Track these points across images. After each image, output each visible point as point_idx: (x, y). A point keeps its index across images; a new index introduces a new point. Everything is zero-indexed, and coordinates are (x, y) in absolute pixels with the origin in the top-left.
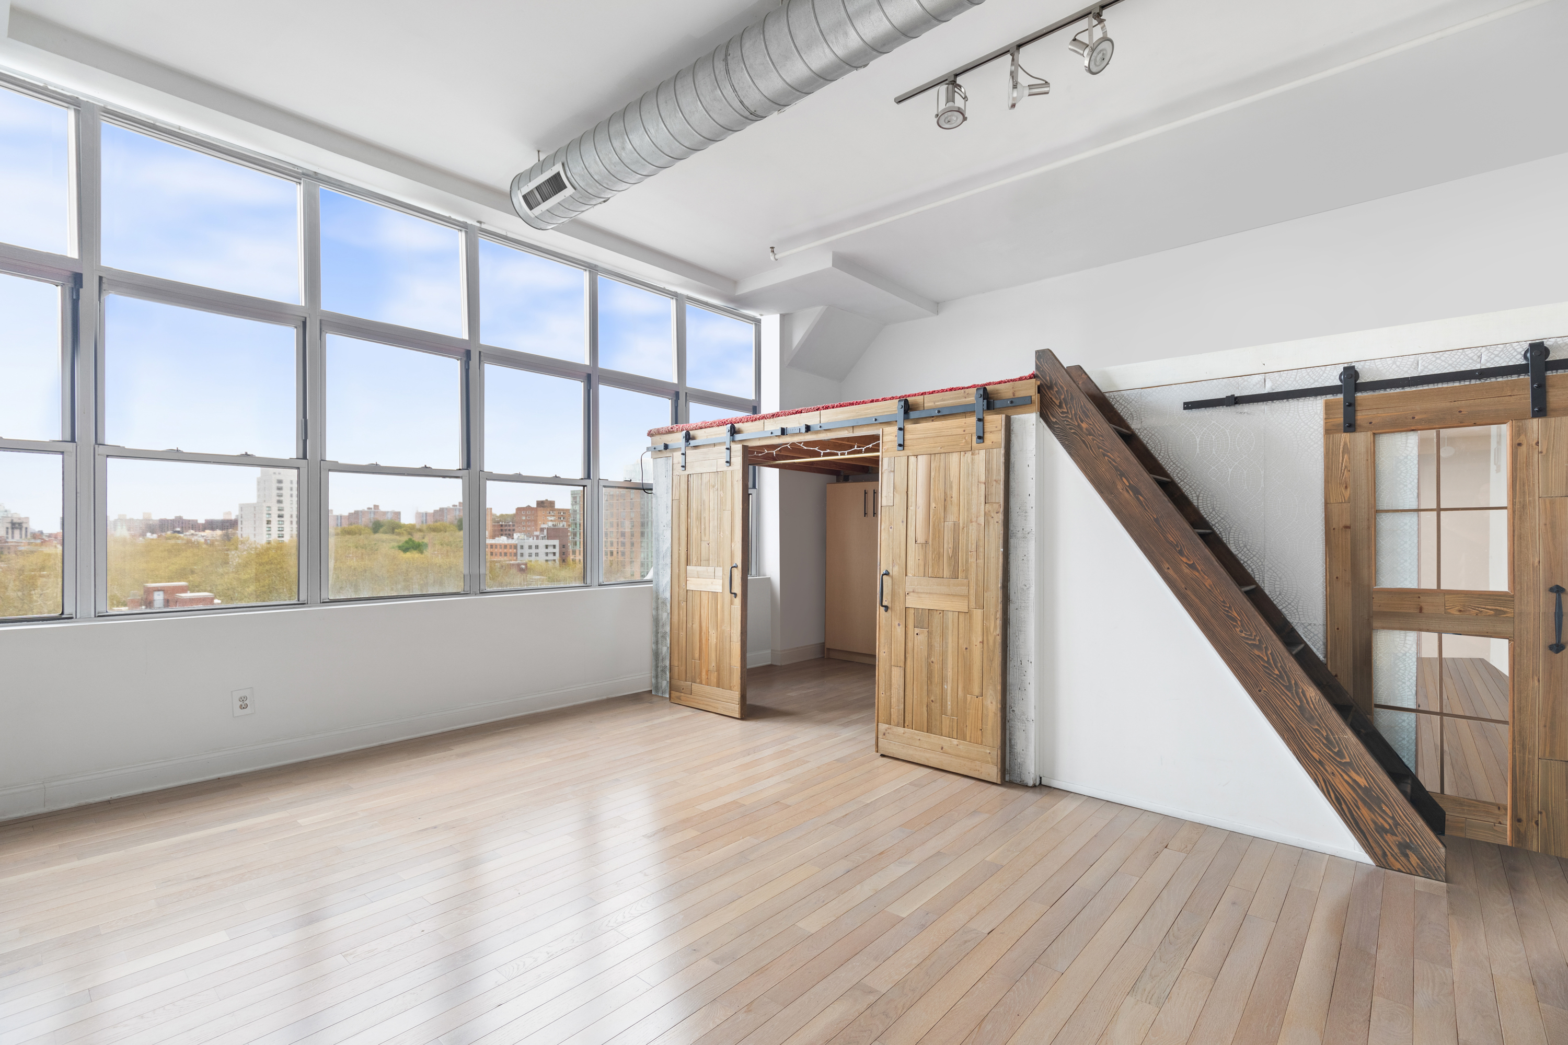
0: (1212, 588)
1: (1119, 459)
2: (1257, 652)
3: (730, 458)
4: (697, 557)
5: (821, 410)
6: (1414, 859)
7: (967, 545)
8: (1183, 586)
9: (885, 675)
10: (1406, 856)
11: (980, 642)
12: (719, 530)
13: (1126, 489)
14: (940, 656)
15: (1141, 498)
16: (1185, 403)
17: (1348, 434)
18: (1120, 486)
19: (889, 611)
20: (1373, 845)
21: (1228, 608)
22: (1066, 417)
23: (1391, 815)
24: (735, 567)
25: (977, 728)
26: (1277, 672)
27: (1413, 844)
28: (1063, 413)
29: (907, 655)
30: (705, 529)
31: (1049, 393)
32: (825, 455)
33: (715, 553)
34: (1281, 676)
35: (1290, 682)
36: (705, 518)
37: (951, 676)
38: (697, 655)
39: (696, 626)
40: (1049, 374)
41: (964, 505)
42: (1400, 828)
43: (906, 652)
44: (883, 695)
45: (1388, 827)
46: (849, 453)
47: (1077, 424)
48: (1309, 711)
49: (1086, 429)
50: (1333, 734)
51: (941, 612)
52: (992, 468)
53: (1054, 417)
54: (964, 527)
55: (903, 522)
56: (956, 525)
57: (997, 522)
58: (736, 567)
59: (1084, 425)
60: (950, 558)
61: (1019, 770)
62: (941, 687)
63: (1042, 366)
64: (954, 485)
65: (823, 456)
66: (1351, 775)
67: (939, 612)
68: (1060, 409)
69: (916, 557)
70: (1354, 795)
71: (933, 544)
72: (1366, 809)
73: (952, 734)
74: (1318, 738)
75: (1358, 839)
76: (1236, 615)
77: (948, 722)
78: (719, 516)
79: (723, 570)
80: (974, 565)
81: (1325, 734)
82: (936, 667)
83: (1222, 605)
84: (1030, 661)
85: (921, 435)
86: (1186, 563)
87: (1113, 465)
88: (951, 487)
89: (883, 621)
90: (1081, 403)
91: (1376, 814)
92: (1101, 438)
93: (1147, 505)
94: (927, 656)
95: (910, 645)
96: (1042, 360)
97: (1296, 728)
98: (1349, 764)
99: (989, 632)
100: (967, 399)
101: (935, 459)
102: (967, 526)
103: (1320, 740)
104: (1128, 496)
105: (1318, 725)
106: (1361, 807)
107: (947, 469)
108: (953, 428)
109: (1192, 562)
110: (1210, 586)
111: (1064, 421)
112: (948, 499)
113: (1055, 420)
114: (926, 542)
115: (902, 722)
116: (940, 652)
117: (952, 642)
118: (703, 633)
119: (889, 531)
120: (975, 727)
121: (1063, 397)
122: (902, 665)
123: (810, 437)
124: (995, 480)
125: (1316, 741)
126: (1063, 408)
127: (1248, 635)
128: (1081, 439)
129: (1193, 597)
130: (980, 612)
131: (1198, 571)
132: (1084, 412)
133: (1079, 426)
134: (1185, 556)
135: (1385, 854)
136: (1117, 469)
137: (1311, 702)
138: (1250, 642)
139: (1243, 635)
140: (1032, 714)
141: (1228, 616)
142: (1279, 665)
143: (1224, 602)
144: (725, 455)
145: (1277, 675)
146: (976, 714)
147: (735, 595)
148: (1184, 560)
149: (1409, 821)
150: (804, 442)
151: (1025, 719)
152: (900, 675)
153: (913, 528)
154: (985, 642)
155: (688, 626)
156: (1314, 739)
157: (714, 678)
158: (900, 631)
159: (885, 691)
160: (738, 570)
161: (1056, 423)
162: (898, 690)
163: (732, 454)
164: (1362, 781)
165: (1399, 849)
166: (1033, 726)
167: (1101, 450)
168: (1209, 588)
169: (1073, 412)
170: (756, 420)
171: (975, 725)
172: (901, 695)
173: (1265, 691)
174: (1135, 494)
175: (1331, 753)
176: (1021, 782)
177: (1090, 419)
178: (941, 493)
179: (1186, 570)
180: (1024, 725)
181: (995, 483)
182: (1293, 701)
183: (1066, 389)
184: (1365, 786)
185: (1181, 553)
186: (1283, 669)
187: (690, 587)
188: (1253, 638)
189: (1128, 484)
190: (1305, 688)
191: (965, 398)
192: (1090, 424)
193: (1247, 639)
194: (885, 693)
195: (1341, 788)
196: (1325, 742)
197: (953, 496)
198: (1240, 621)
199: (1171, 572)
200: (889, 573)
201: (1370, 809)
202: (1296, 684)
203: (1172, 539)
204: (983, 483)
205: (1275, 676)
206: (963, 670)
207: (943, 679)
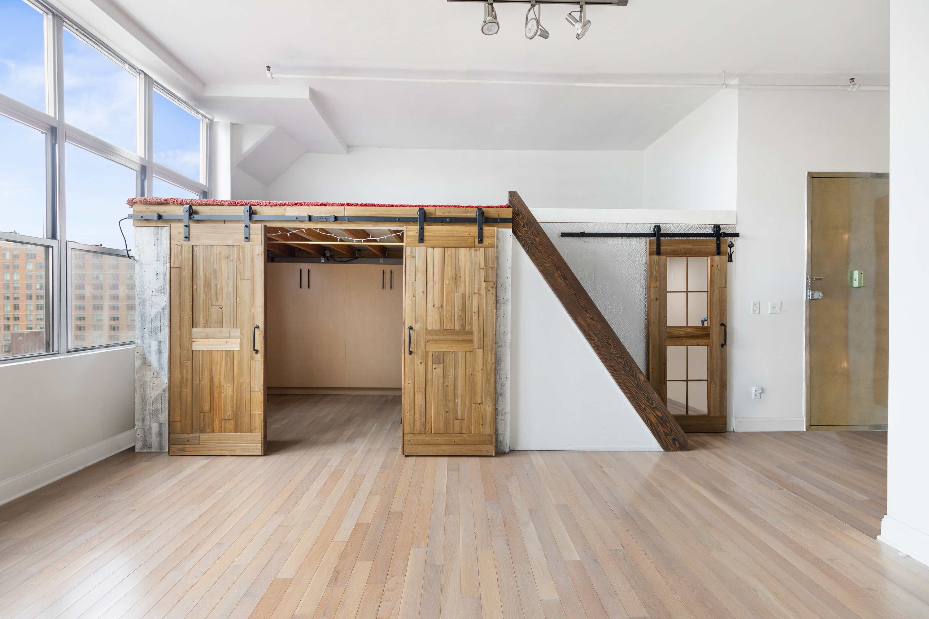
0: (601, 329)
1: (556, 260)
2: (620, 360)
3: (249, 234)
4: (206, 320)
5: (346, 206)
6: (677, 444)
7: (472, 308)
8: (588, 329)
9: (410, 399)
10: (674, 443)
11: (482, 369)
12: (235, 296)
13: (560, 277)
14: (452, 381)
15: (567, 282)
16: (562, 233)
17: (658, 256)
18: (556, 275)
19: (413, 354)
20: (664, 442)
21: (608, 339)
22: (527, 233)
23: (670, 427)
24: (256, 328)
25: (480, 424)
26: (628, 369)
27: (677, 438)
28: (525, 230)
29: (427, 384)
30: (217, 295)
31: (517, 218)
32: (341, 240)
33: (230, 316)
34: (629, 371)
35: (633, 373)
36: (216, 285)
37: (461, 393)
38: (207, 407)
39: (206, 381)
40: (517, 206)
41: (469, 282)
42: (672, 432)
43: (427, 381)
44: (408, 414)
45: (668, 433)
46: (364, 241)
47: (533, 238)
48: (641, 386)
49: (539, 242)
50: (649, 395)
51: (452, 352)
52: (488, 260)
53: (520, 232)
54: (469, 297)
55: (423, 292)
56: (464, 295)
57: (492, 294)
58: (258, 327)
59: (537, 239)
60: (460, 317)
61: (500, 445)
62: (453, 402)
63: (513, 201)
64: (462, 269)
65: (339, 241)
66: (656, 412)
67: (451, 352)
68: (524, 228)
69: (434, 316)
70: (657, 422)
71: (447, 308)
72: (661, 426)
73: (462, 431)
74: (644, 398)
75: (658, 441)
76: (611, 342)
77: (458, 424)
78: (235, 284)
79: (241, 331)
80: (477, 321)
81: (646, 395)
82: (450, 389)
83: (606, 338)
84: (507, 378)
85: (438, 234)
86: (589, 317)
87: (553, 263)
88: (460, 271)
89: (408, 362)
90: (535, 226)
91: (665, 428)
92: (547, 247)
93: (570, 286)
94: (442, 383)
95: (429, 376)
96: (513, 197)
97: (636, 394)
98: (655, 407)
99: (487, 363)
100: (467, 214)
101: (447, 251)
102: (471, 296)
103: (645, 399)
104: (561, 281)
105: (644, 391)
106: (659, 426)
107: (457, 258)
108: (461, 232)
109: (592, 316)
110: (600, 328)
111: (526, 235)
112: (458, 278)
113: (521, 234)
114: (442, 306)
115: (424, 430)
116: (452, 379)
117: (461, 371)
118: (215, 388)
119: (412, 299)
120: (478, 424)
121: (525, 221)
122: (423, 390)
123: (311, 226)
124: (491, 268)
125: (643, 399)
126: (526, 228)
127: (616, 352)
128: (535, 246)
129: (592, 334)
130: (481, 350)
131: (594, 320)
132: (537, 231)
133: (534, 239)
134: (589, 313)
135: (667, 445)
136: (555, 266)
137: (641, 381)
138: (617, 355)
139: (614, 352)
140: (508, 409)
141: (607, 343)
142: (629, 365)
143: (606, 336)
144: (243, 231)
145: (628, 370)
146: (479, 415)
147: (257, 351)
148: (588, 315)
149: (676, 428)
150: (320, 229)
151: (504, 413)
152: (422, 398)
153: (431, 297)
154: (484, 369)
155: (195, 382)
156: (642, 398)
157: (230, 425)
158: (422, 368)
159: (410, 410)
160: (259, 330)
161: (521, 236)
162: (421, 408)
163: (251, 232)
164: (660, 414)
165: (672, 441)
166: (509, 416)
167: (546, 254)
168: (600, 329)
169: (531, 231)
170: (276, 205)
171: (478, 422)
172: (423, 412)
173: (623, 379)
174: (564, 280)
175: (649, 404)
176: (501, 451)
177: (541, 236)
178: (452, 274)
179: (589, 321)
180: (503, 416)
181: (490, 269)
182: (634, 382)
183: (527, 217)
184: (661, 416)
185: (587, 312)
186: (631, 367)
187: (196, 347)
188: (618, 353)
189: (560, 274)
190: (639, 375)
191: (466, 213)
192: (541, 239)
193: (616, 354)
194: (410, 412)
195: (652, 419)
196: (647, 399)
197: (462, 276)
198: (613, 345)
199: (582, 322)
200: (412, 328)
201: (663, 426)
202: (636, 373)
203: (583, 305)
204: (482, 269)
205: (627, 371)
206: (469, 388)
207: (456, 396)
